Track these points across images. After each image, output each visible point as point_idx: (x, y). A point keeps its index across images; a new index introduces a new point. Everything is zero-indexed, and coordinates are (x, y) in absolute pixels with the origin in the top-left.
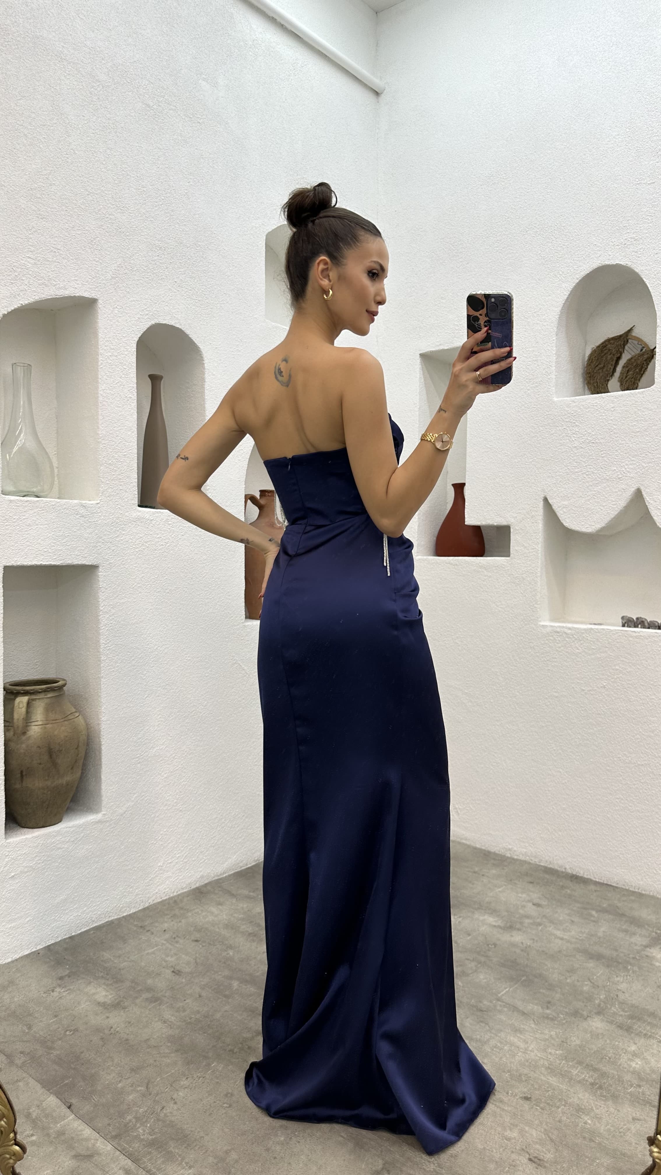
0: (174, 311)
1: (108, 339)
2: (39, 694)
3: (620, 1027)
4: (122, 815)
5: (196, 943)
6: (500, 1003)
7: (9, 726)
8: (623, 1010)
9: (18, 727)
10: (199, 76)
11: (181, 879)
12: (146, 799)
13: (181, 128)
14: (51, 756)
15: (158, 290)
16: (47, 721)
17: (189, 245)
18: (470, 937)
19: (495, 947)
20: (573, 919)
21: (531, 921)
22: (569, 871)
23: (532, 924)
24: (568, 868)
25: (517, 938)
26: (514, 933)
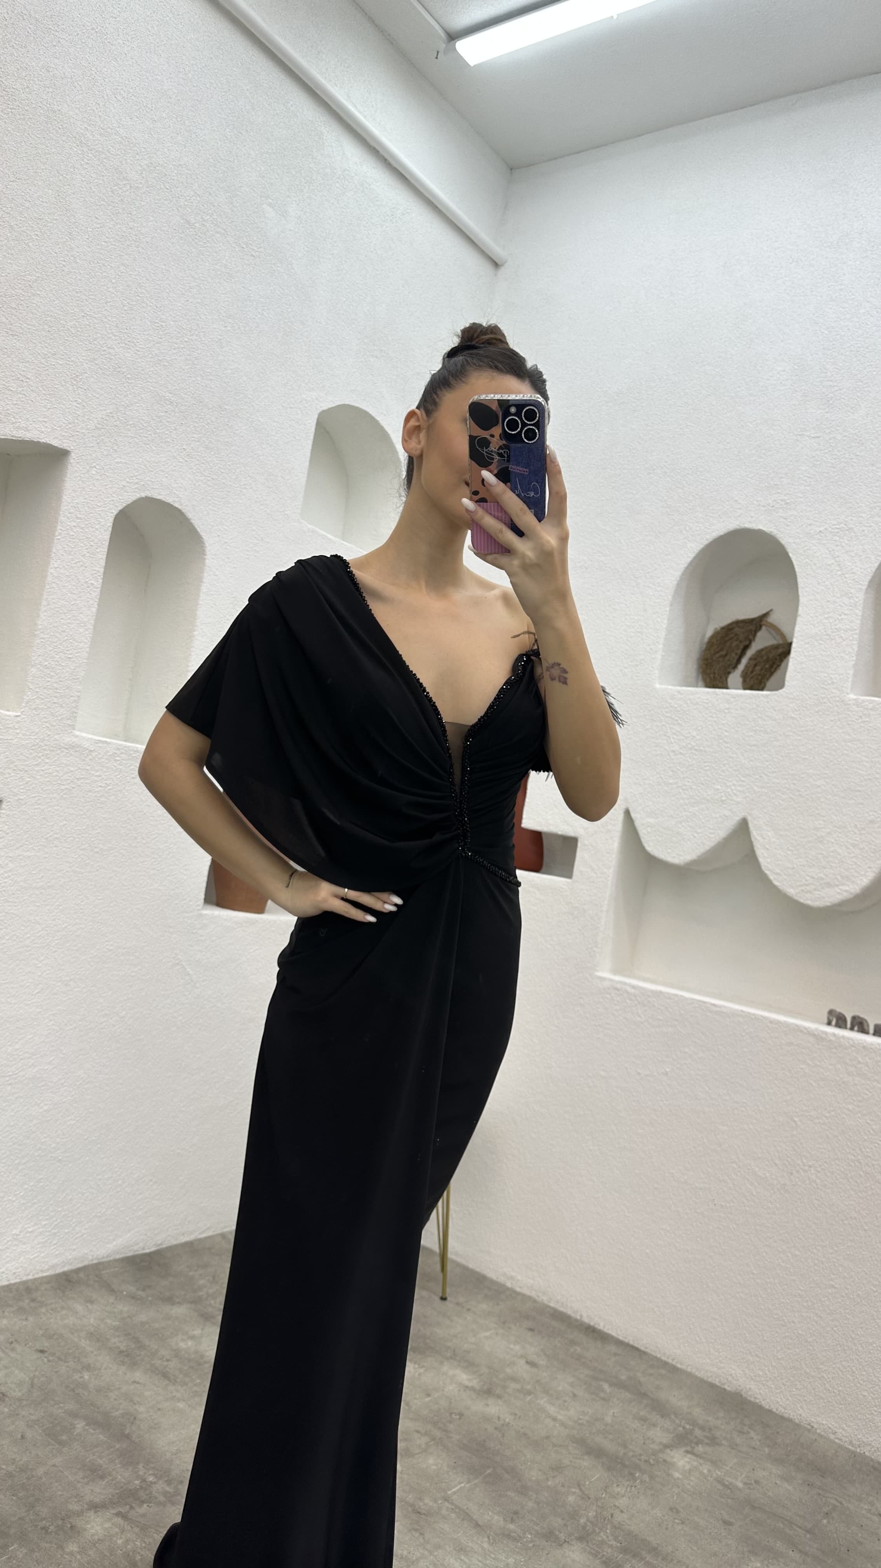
0: (175, 485)
1: (74, 504)
5: (39, 1355)
6: (447, 1504)
8: (616, 1539)
10: (263, 199)
11: (42, 1257)
12: (12, 1136)
13: (226, 258)
15: (159, 455)
17: (211, 407)
18: (429, 1399)
19: (460, 1419)
20: (576, 1392)
21: (518, 1386)
22: (586, 1320)
23: (518, 1390)
24: (585, 1315)
25: (494, 1408)
26: (491, 1401)
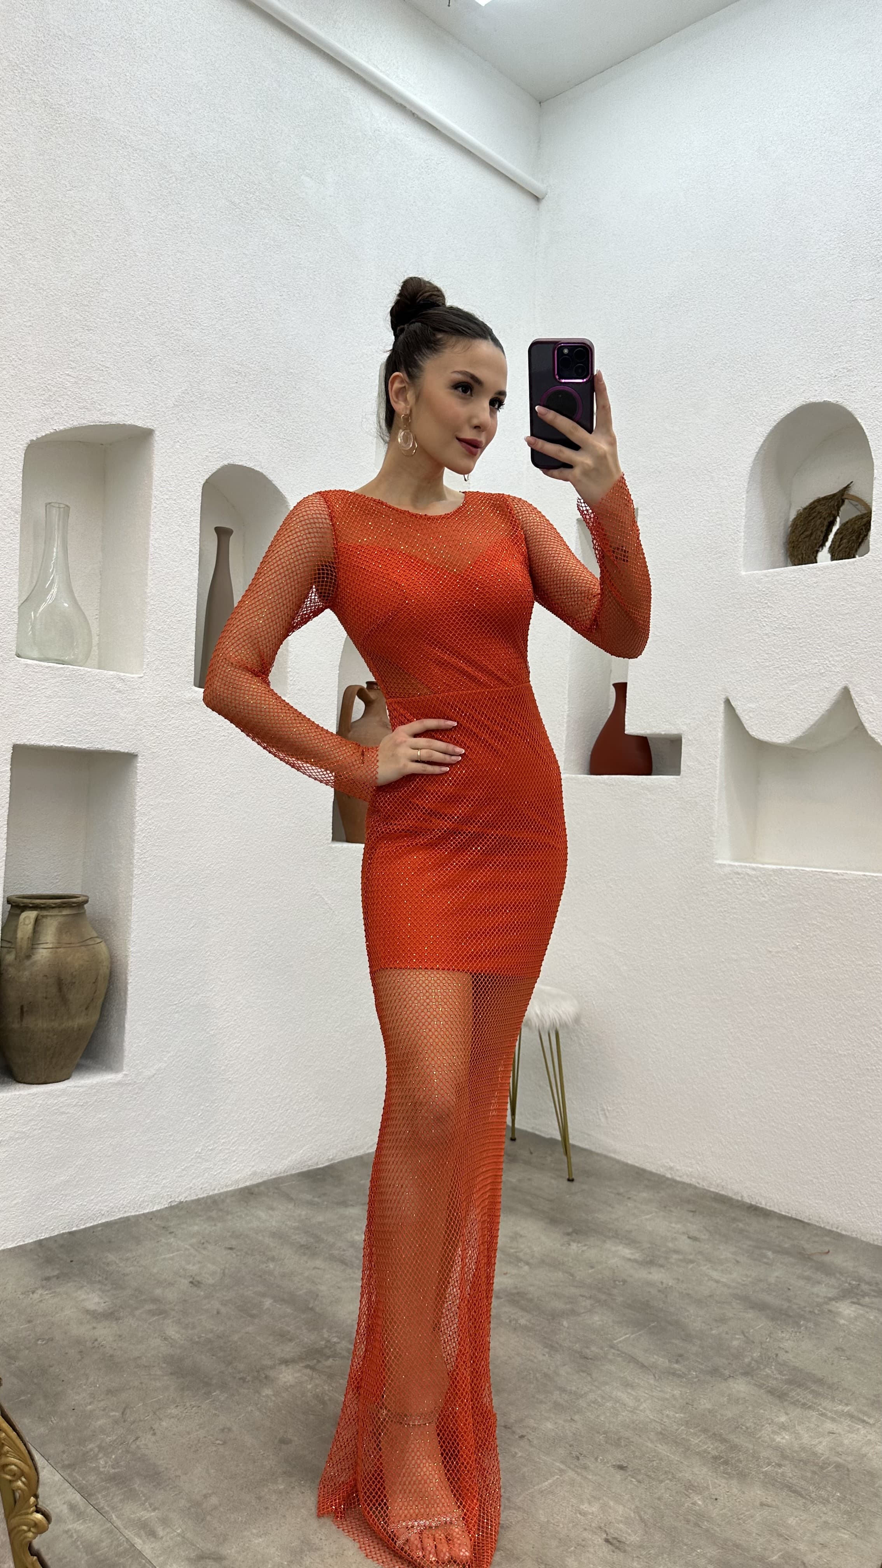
0: (254, 451)
1: (164, 479)
2: (51, 910)
3: (771, 1392)
4: (149, 1078)
5: (229, 1251)
6: (613, 1351)
7: (10, 948)
8: (781, 1373)
9: (21, 948)
10: (301, 170)
11: (225, 1173)
12: (184, 1060)
13: (274, 231)
14: (60, 990)
16: (59, 945)
18: (593, 1270)
19: (624, 1284)
20: (738, 1259)
21: (681, 1257)
22: (747, 1200)
23: (680, 1260)
24: (745, 1196)
25: (656, 1275)
26: (654, 1270)
